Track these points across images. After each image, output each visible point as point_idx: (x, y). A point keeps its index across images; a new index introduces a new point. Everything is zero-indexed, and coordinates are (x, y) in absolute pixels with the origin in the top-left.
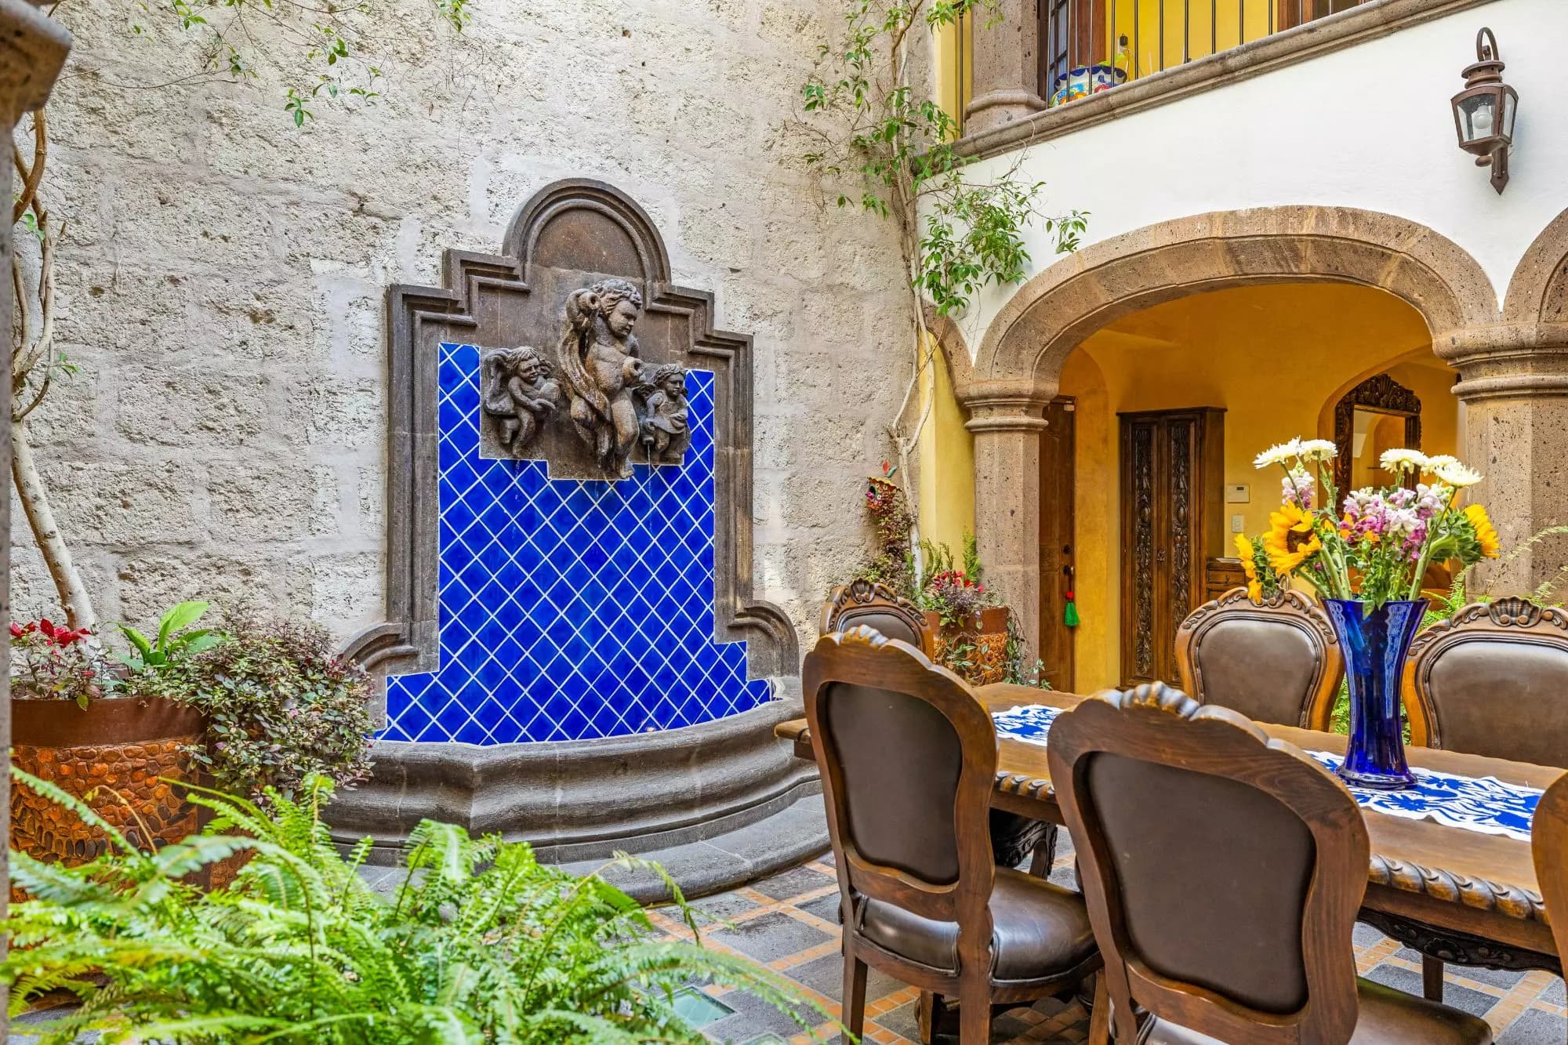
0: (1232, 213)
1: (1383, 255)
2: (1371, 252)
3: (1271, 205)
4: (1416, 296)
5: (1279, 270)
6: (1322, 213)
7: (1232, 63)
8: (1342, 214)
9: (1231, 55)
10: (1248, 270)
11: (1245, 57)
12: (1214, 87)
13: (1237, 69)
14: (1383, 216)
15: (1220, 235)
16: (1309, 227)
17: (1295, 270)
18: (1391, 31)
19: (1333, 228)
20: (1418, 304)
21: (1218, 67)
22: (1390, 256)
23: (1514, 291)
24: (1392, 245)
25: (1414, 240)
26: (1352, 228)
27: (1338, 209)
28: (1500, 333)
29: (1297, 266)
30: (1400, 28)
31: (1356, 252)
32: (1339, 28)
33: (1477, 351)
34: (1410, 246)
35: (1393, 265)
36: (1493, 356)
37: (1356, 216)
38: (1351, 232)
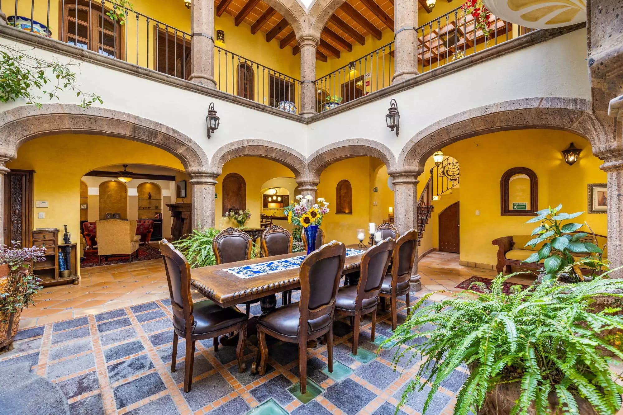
0: (138, 117)
1: (183, 144)
2: (179, 143)
3: (152, 120)
4: (187, 157)
5: (148, 139)
6: (167, 128)
7: (140, 71)
8: (174, 131)
9: (141, 68)
10: (137, 136)
11: (146, 72)
12: (130, 73)
13: (141, 73)
14: (184, 135)
15: (133, 122)
16: (164, 130)
17: (153, 140)
18: (186, 89)
19: (171, 133)
20: (187, 159)
21: (135, 69)
22: (185, 145)
23: (212, 162)
24: (186, 143)
25: (192, 144)
26: (176, 135)
27: (172, 129)
28: (210, 170)
29: (154, 140)
30: (188, 90)
31: (175, 141)
32: (175, 81)
33: (204, 173)
34: (190, 144)
35: (184, 148)
36: (207, 175)
37: (177, 132)
38: (176, 136)
